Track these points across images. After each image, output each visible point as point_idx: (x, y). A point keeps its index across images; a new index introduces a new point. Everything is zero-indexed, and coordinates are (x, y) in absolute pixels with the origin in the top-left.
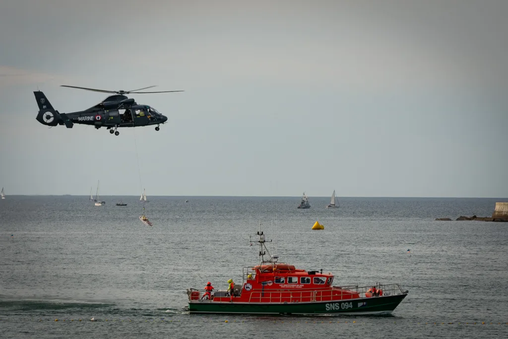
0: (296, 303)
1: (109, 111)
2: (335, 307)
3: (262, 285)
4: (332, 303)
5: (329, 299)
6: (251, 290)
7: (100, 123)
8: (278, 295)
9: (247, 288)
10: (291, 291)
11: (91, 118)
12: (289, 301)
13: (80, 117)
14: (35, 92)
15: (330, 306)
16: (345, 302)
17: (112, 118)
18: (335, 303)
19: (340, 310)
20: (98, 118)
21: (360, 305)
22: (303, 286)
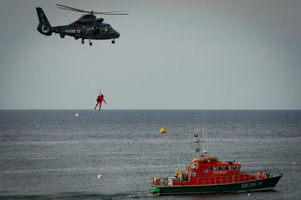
0: (225, 184)
1: (86, 27)
2: (246, 186)
3: (202, 172)
4: (245, 183)
5: (243, 180)
6: (196, 177)
7: (79, 35)
8: (214, 179)
9: (193, 175)
10: (219, 176)
13: (67, 29)
15: (244, 186)
16: (252, 182)
18: (247, 183)
19: (250, 188)
20: (79, 31)
21: (260, 183)
22: (226, 172)
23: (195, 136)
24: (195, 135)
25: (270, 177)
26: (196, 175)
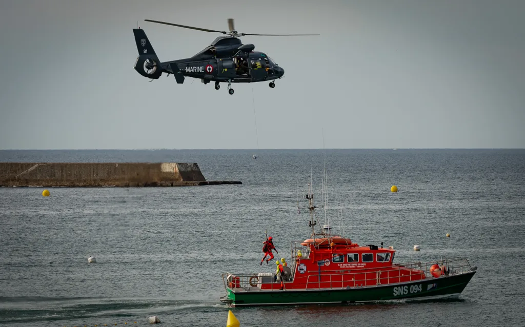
0: (360, 287)
1: (222, 61)
2: (403, 291)
3: (318, 265)
4: (401, 286)
5: (396, 280)
6: (306, 273)
8: (339, 278)
9: (300, 269)
10: (352, 272)
11: (200, 69)
12: (353, 286)
14: (134, 30)
15: (398, 290)
16: (414, 284)
17: (226, 70)
18: (404, 285)
19: (409, 295)
20: (210, 69)
21: (430, 286)
22: (365, 264)
23: (307, 198)
24: (307, 195)
25: (450, 275)
26: (307, 270)
